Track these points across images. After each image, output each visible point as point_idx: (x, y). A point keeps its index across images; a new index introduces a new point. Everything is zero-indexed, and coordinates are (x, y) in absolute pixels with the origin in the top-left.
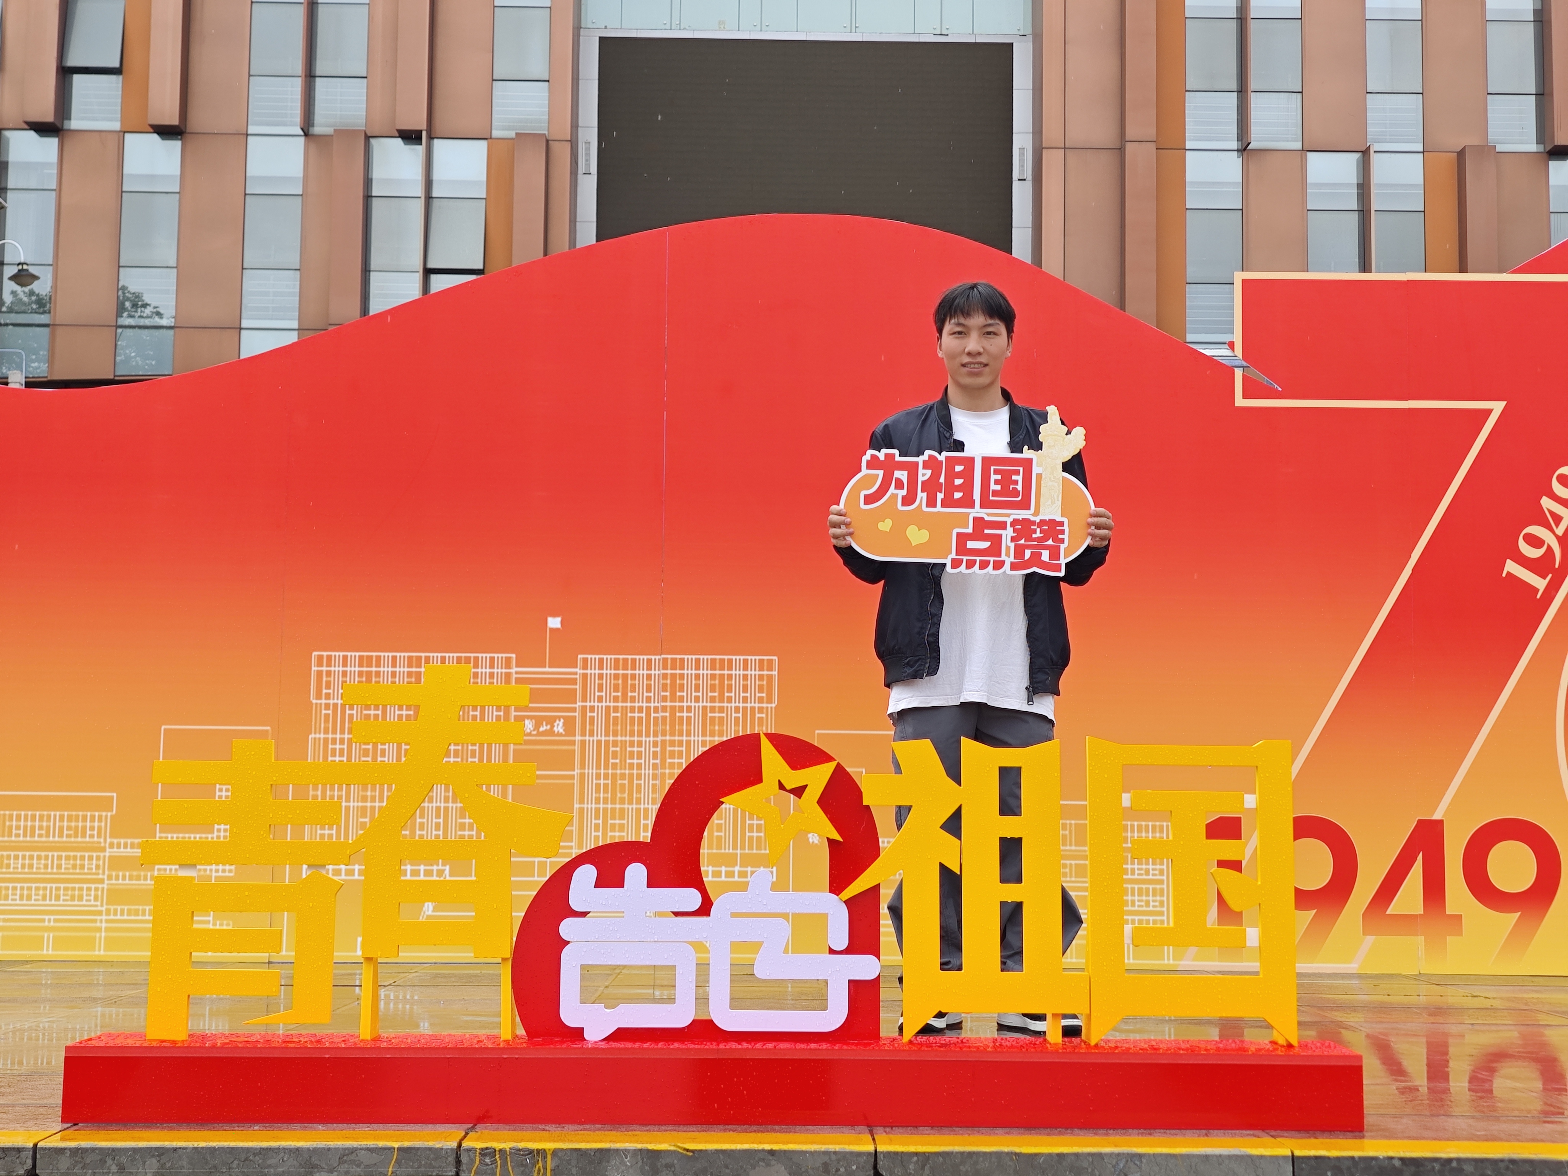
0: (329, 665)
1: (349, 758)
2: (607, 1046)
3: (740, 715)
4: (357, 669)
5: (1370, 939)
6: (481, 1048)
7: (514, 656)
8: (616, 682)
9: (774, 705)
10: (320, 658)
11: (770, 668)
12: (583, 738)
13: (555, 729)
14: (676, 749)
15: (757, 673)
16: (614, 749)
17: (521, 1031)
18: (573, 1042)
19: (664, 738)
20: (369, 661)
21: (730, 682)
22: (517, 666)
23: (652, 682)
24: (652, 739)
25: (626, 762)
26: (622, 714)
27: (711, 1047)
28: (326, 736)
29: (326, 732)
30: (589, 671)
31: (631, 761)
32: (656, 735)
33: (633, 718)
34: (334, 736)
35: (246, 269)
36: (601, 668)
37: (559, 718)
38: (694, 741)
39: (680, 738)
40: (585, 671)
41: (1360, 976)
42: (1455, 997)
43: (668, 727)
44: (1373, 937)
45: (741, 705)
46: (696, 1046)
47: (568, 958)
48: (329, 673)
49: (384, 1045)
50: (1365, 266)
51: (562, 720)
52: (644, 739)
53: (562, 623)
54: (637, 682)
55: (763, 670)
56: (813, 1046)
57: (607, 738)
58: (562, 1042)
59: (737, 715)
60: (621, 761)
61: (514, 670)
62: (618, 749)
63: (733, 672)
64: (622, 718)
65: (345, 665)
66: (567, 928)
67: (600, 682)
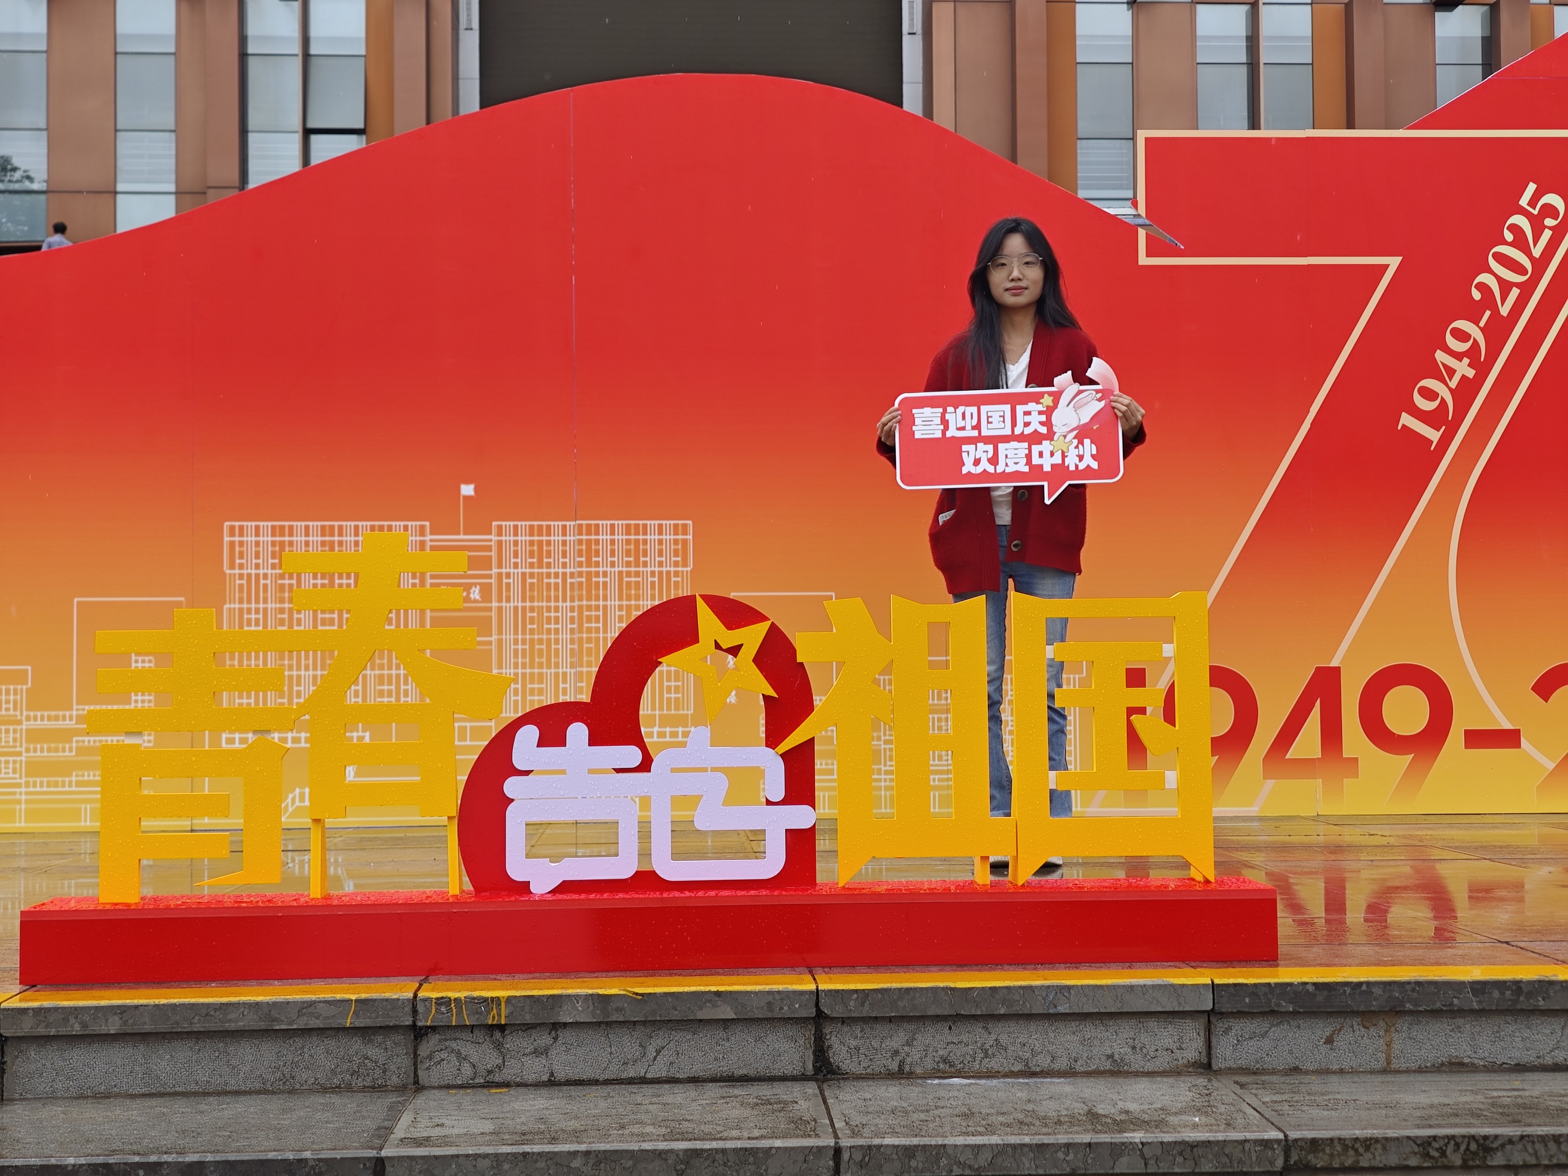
0: (241, 534)
1: (265, 626)
2: (554, 898)
3: (656, 579)
4: (270, 539)
5: (1270, 783)
6: (430, 903)
7: (427, 523)
8: (531, 548)
9: (689, 569)
10: (232, 528)
11: (685, 533)
12: (500, 604)
13: (472, 596)
14: (593, 613)
15: (672, 537)
16: (531, 614)
17: (468, 886)
18: (521, 895)
19: (580, 603)
20: (281, 531)
21: (645, 547)
22: (431, 534)
23: (568, 548)
24: (568, 604)
25: (543, 627)
26: (538, 580)
27: (655, 896)
28: (241, 606)
29: (241, 601)
30: (504, 538)
31: (548, 626)
32: (572, 600)
33: (549, 584)
34: (249, 606)
35: (120, 131)
36: (516, 534)
37: (475, 584)
38: (611, 606)
39: (597, 603)
40: (500, 538)
41: (1261, 819)
42: (1351, 835)
43: (584, 593)
44: (1274, 781)
45: (657, 569)
46: (640, 896)
47: (513, 816)
48: (241, 544)
49: (335, 902)
50: (1254, 123)
51: (478, 587)
52: (560, 604)
53: (476, 490)
54: (552, 548)
55: (678, 535)
56: (753, 893)
57: (524, 604)
58: (509, 896)
59: (653, 579)
60: (538, 626)
61: (428, 537)
62: (535, 614)
63: (648, 537)
64: (538, 585)
65: (257, 534)
66: (511, 786)
67: (516, 548)
